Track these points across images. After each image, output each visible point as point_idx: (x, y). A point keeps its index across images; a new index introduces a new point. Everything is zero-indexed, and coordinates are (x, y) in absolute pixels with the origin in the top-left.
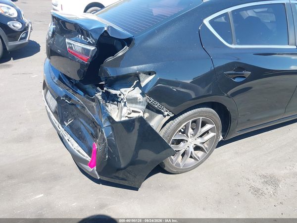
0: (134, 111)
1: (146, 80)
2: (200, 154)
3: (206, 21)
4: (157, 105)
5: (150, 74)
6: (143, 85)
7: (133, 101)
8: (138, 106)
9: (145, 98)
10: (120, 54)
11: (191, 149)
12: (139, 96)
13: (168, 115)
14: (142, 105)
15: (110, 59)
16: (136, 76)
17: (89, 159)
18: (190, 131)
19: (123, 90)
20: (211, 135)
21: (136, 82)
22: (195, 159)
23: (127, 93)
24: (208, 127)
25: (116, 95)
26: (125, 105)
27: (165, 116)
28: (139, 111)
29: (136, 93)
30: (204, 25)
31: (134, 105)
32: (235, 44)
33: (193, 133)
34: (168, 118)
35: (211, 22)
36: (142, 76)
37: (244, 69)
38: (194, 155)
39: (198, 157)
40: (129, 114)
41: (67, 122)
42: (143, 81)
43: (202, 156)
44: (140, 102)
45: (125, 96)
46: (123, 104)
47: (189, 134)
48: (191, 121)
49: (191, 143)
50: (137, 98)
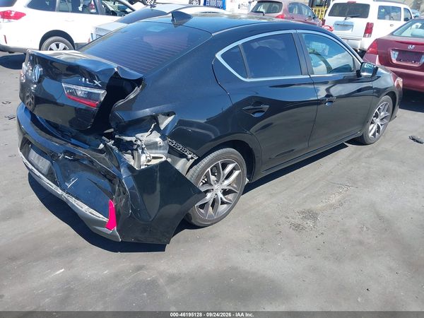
0: (154, 158)
1: (165, 122)
2: (230, 197)
3: (218, 56)
4: (180, 148)
5: (168, 115)
6: (162, 127)
7: (152, 146)
8: (158, 151)
9: (166, 142)
10: (132, 96)
11: (220, 195)
12: (159, 140)
13: (192, 158)
14: (163, 150)
15: (121, 103)
16: (154, 118)
17: (105, 220)
18: (213, 178)
19: (139, 135)
20: (236, 173)
21: (154, 125)
22: (227, 203)
23: (145, 137)
24: (230, 167)
25: (131, 141)
26: (143, 152)
27: (188, 160)
28: (161, 156)
29: (154, 137)
30: (217, 60)
31: (154, 151)
32: (249, 78)
33: (215, 179)
34: (192, 161)
35: (223, 56)
36: (160, 118)
37: (261, 103)
38: (225, 200)
39: (230, 200)
40: (149, 161)
41: (69, 182)
42: (162, 123)
43: (234, 198)
44: (161, 147)
45: (143, 142)
46: (140, 151)
47: (212, 183)
48: (209, 169)
49: (217, 189)
50: (156, 143)
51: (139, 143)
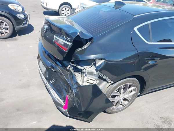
0: (90, 79)
1: (99, 63)
3: (136, 29)
4: (104, 77)
5: (101, 59)
6: (97, 65)
7: (91, 73)
8: (93, 77)
9: (98, 73)
10: (85, 47)
11: (122, 100)
12: (95, 71)
13: (110, 82)
14: (96, 76)
15: (79, 50)
17: (63, 104)
19: (85, 67)
21: (93, 63)
22: (123, 105)
23: (87, 68)
24: (132, 88)
25: (81, 69)
26: (86, 75)
27: (108, 83)
29: (93, 69)
30: (134, 31)
31: (91, 76)
32: (151, 42)
33: (123, 91)
34: (110, 84)
35: (138, 29)
36: (97, 61)
38: (123, 103)
39: (125, 105)
40: (88, 80)
41: (52, 81)
42: (97, 63)
43: (127, 104)
44: (94, 75)
45: (87, 71)
46: (85, 75)
47: (121, 93)
48: (123, 85)
49: (121, 97)
50: (93, 72)
51: (85, 71)
